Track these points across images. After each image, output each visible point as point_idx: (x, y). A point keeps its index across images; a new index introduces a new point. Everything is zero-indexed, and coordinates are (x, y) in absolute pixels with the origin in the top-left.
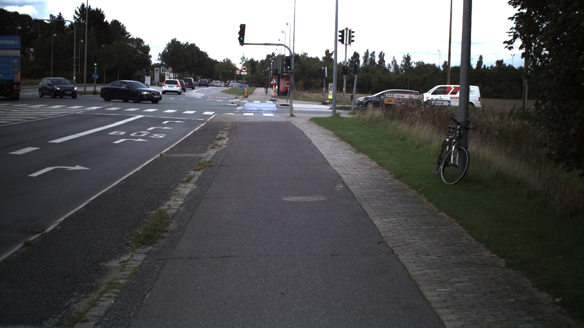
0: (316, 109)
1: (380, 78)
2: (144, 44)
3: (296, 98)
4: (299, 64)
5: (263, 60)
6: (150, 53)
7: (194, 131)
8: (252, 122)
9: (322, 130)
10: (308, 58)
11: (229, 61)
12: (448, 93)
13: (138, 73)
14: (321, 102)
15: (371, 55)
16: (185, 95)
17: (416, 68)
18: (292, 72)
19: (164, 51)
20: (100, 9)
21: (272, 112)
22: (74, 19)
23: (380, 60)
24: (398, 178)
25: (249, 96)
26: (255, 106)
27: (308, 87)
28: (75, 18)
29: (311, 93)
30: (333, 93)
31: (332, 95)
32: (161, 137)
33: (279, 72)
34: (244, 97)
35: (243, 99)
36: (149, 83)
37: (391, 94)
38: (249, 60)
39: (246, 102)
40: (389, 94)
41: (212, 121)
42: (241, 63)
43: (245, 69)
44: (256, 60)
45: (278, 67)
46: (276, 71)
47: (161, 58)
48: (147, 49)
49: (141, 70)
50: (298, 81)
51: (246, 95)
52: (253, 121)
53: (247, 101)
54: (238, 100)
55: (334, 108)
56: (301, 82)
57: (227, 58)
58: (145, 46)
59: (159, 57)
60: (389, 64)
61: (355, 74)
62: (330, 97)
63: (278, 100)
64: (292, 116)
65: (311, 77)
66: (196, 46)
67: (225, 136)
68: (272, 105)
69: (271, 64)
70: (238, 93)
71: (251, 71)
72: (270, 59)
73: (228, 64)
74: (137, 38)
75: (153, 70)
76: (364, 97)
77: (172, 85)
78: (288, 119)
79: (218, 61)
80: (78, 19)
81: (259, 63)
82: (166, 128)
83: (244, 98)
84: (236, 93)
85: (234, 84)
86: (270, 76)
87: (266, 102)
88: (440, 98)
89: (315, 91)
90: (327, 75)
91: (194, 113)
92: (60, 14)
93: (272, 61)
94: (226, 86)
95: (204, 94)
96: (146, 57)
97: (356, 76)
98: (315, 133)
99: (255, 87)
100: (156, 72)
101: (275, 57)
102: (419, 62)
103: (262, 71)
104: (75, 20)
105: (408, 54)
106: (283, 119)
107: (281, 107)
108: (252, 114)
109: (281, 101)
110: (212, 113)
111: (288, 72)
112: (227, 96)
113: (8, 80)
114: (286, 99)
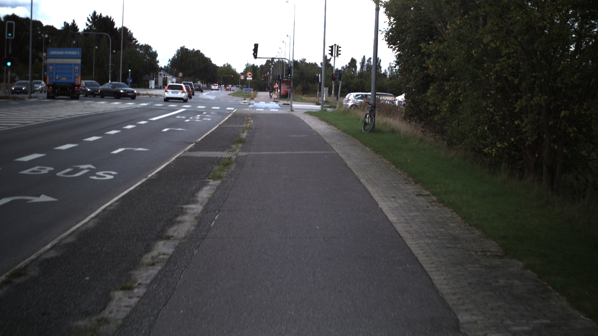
3: (295, 100)
4: (298, 70)
5: (262, 65)
6: (158, 59)
8: (265, 114)
10: (306, 63)
11: (229, 66)
14: (316, 103)
15: (367, 61)
18: (292, 79)
19: (173, 57)
20: (111, 17)
25: (255, 98)
26: (262, 105)
27: (306, 91)
28: (87, 25)
36: (153, 87)
43: (250, 74)
45: (278, 73)
48: (155, 55)
49: (149, 75)
50: (297, 86)
54: (247, 101)
55: (322, 107)
56: (299, 87)
57: (227, 63)
58: (153, 52)
60: (386, 70)
63: (280, 101)
64: (292, 111)
65: (309, 82)
66: (201, 52)
67: (250, 119)
68: (276, 105)
69: (271, 69)
72: (270, 64)
73: (228, 69)
74: (145, 44)
75: (157, 75)
77: (176, 91)
80: (90, 26)
82: (207, 116)
83: (251, 100)
84: (241, 96)
87: (270, 103)
93: (272, 66)
95: (215, 97)
97: (341, 82)
98: (307, 118)
99: (257, 92)
100: (159, 76)
101: (275, 63)
103: (261, 76)
106: (286, 112)
107: (284, 106)
108: (262, 109)
109: (282, 102)
110: (233, 109)
111: (288, 78)
112: (235, 98)
113: (70, 83)
114: (286, 100)
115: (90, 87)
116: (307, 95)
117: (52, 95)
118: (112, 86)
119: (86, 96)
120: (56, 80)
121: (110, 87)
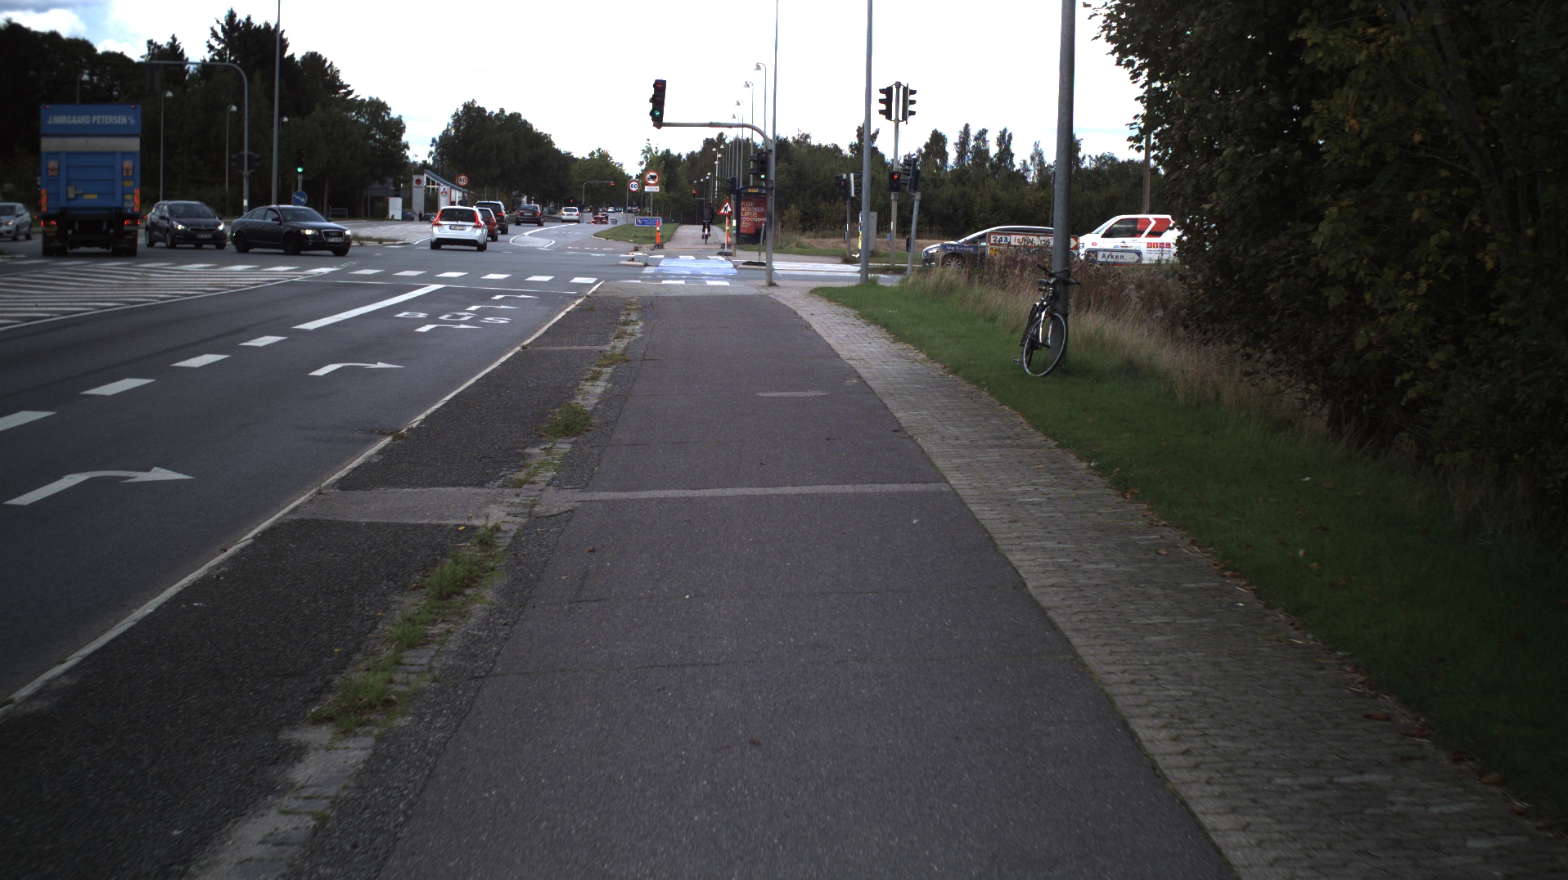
0: (828, 272)
1: (995, 199)
2: (389, 114)
3: (781, 248)
4: (790, 164)
5: (693, 153)
6: (405, 138)
8: (685, 296)
9: (834, 307)
10: (809, 146)
11: (604, 157)
12: (1142, 233)
14: (842, 257)
15: (976, 139)
16: (508, 241)
17: (1094, 171)
18: (770, 186)
19: (444, 132)
20: (276, 26)
21: (726, 277)
22: (209, 52)
23: (1000, 150)
24: (955, 372)
25: (665, 246)
26: (683, 265)
27: (811, 222)
28: (211, 47)
29: (819, 238)
33: (739, 186)
34: (655, 247)
35: (653, 252)
36: (397, 215)
37: (1003, 237)
38: (660, 153)
39: (661, 259)
40: (999, 237)
41: (597, 295)
42: (639, 163)
43: (651, 177)
44: (676, 154)
45: (735, 173)
46: (731, 183)
47: (436, 150)
48: (398, 127)
49: (382, 182)
50: (787, 208)
51: (658, 241)
52: (687, 294)
53: (662, 256)
54: (640, 254)
55: (866, 270)
56: (794, 211)
57: (599, 149)
58: (392, 119)
59: (433, 149)
60: (1025, 162)
61: (916, 189)
63: (738, 252)
64: (772, 285)
65: (820, 197)
66: (523, 118)
67: (634, 319)
68: (724, 265)
69: (716, 163)
70: (636, 237)
71: (666, 184)
72: (714, 149)
73: (601, 164)
74: (371, 98)
75: (408, 181)
76: (939, 245)
77: (460, 223)
78: (763, 290)
79: (575, 156)
80: (218, 50)
81: (684, 160)
82: (502, 307)
83: (653, 250)
84: (631, 238)
85: (617, 217)
86: (714, 195)
87: (710, 258)
88: (1123, 244)
89: (829, 232)
90: (855, 193)
91: (551, 281)
92: (174, 38)
93: (719, 156)
94: (598, 221)
95: (554, 242)
96: (393, 147)
97: (918, 196)
98: (819, 312)
99: (675, 225)
100: (416, 185)
101: (727, 146)
102: (1102, 157)
103: (690, 183)
104: (212, 53)
106: (753, 291)
107: (746, 269)
108: (682, 282)
109: (744, 256)
110: (592, 280)
111: (761, 187)
112: (612, 245)
113: (110, 209)
114: (756, 251)
115: (184, 220)
116: (813, 233)
117: (57, 244)
118: (275, 216)
119: (172, 246)
120: (69, 200)
121: (270, 220)
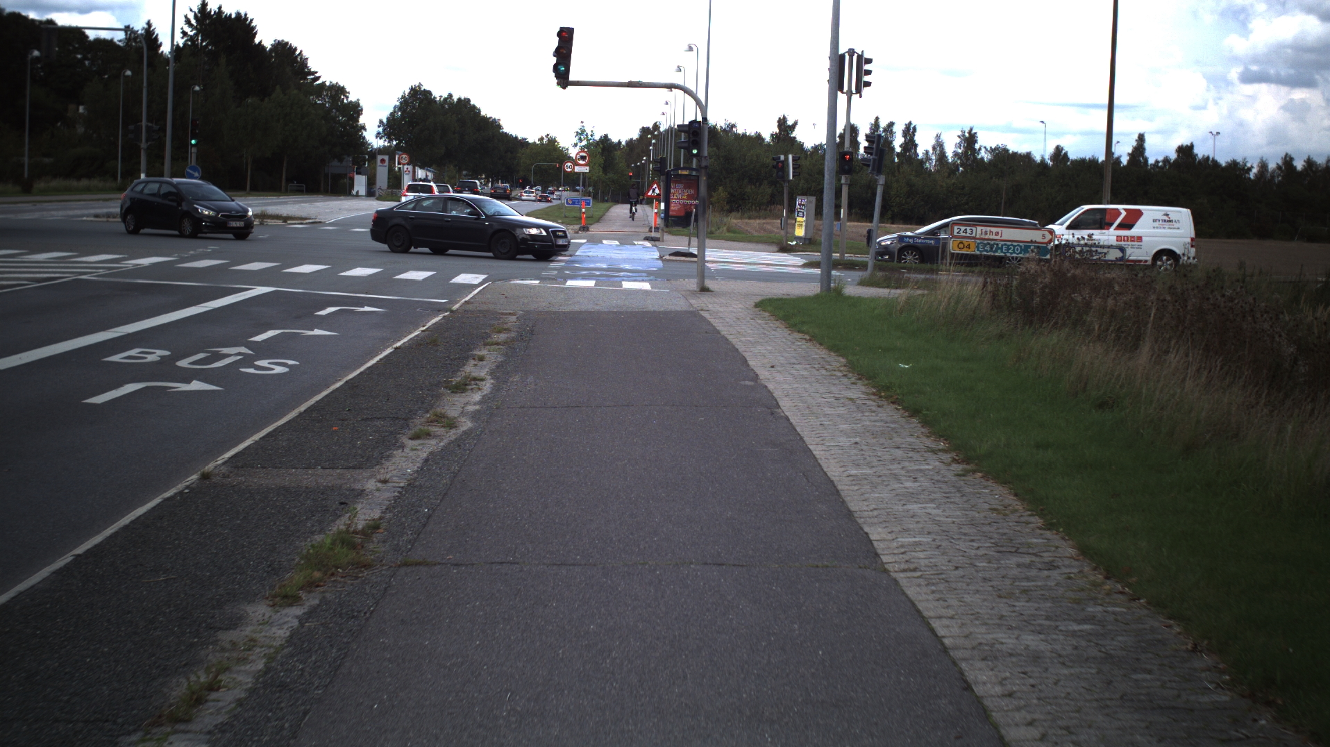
0: (768, 265)
1: (910, 184)
2: (347, 97)
3: (712, 233)
4: (718, 148)
5: (632, 139)
6: (362, 120)
7: (396, 348)
10: (737, 135)
11: (552, 142)
12: (1111, 225)
13: (334, 167)
17: (990, 161)
19: (391, 113)
20: (246, 15)
22: (182, 38)
23: (905, 141)
25: (592, 228)
26: (602, 254)
27: (737, 204)
29: (746, 218)
30: (807, 221)
31: (803, 228)
32: (279, 370)
33: (670, 168)
34: (580, 230)
35: (576, 235)
36: (363, 191)
37: (968, 228)
38: (597, 138)
39: (582, 244)
40: (963, 228)
41: (470, 307)
42: (575, 145)
43: (583, 158)
44: (615, 140)
46: (662, 164)
47: (384, 130)
48: (356, 109)
50: (715, 190)
51: (583, 223)
52: (590, 307)
53: (585, 241)
56: (722, 193)
57: (548, 135)
58: (351, 102)
59: (381, 129)
60: (927, 152)
61: (879, 172)
62: (800, 232)
63: (667, 237)
64: (704, 289)
65: (746, 181)
66: (472, 103)
67: (483, 374)
69: (651, 148)
71: (602, 165)
72: (649, 136)
73: (550, 149)
74: (331, 82)
75: (374, 161)
76: (892, 235)
78: (693, 301)
79: (526, 140)
81: (623, 146)
85: (563, 195)
86: (648, 177)
87: (635, 244)
90: (793, 176)
91: (425, 279)
92: (149, 24)
93: (653, 141)
97: (882, 180)
99: (606, 204)
101: (660, 133)
102: (997, 148)
104: (185, 39)
105: (971, 129)
106: (679, 304)
107: (673, 261)
108: (590, 283)
109: (672, 243)
111: (691, 169)
114: (686, 235)
116: (740, 214)
